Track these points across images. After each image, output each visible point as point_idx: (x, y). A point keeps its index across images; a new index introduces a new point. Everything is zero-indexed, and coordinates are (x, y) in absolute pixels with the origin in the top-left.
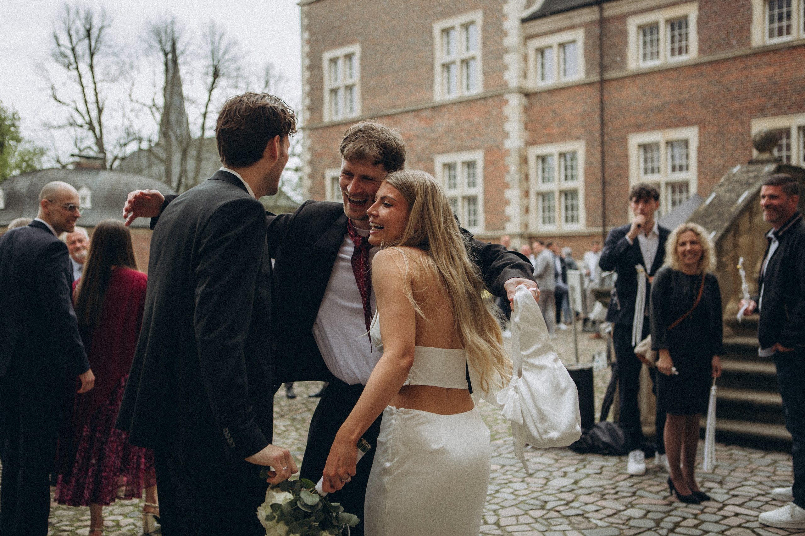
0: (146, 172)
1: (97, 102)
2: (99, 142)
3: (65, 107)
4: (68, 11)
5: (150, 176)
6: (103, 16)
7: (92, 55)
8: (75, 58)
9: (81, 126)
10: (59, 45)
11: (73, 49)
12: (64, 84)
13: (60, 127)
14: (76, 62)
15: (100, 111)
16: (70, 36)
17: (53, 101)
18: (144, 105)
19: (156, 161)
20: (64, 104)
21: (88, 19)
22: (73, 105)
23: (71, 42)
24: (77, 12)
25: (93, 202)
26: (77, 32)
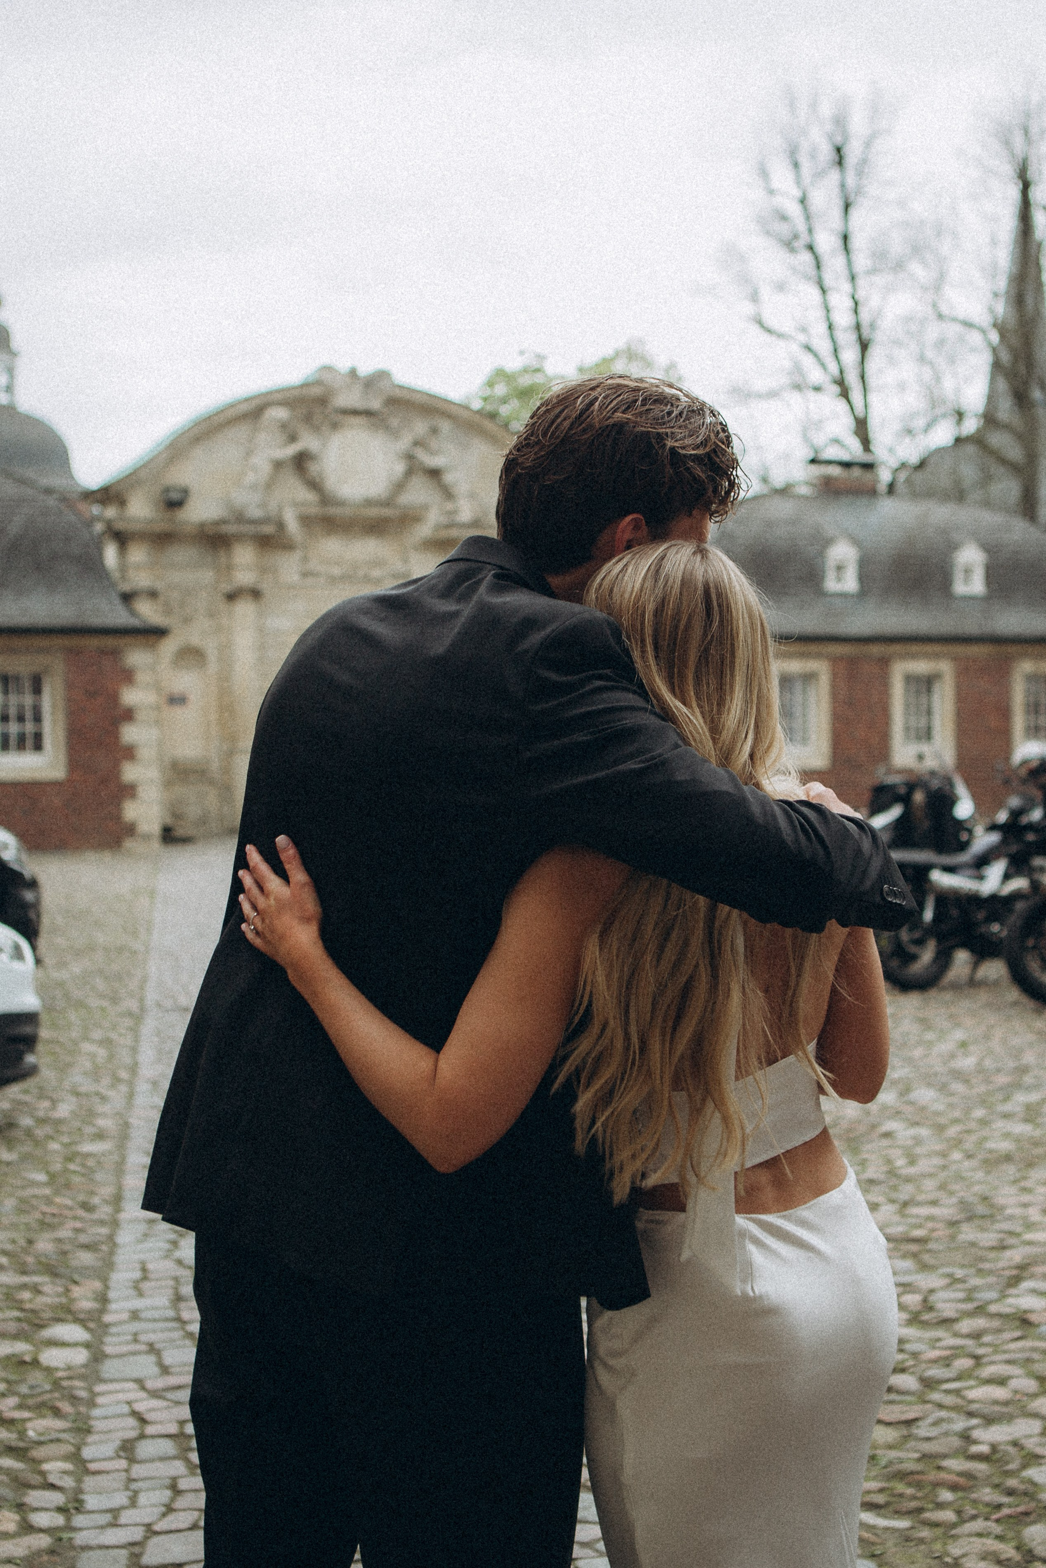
0: (976, 495)
1: (858, 327)
2: (861, 428)
3: (782, 343)
4: (792, 105)
5: (987, 504)
6: (875, 110)
7: (847, 206)
8: (808, 217)
9: (817, 389)
10: (771, 192)
11: (803, 201)
12: (781, 287)
13: (772, 394)
14: (810, 231)
15: (864, 346)
16: (796, 165)
17: (755, 329)
18: (968, 324)
19: (998, 470)
20: (780, 336)
21: (840, 121)
22: (802, 338)
23: (798, 181)
24: (814, 105)
25: (863, 577)
26: (813, 156)
